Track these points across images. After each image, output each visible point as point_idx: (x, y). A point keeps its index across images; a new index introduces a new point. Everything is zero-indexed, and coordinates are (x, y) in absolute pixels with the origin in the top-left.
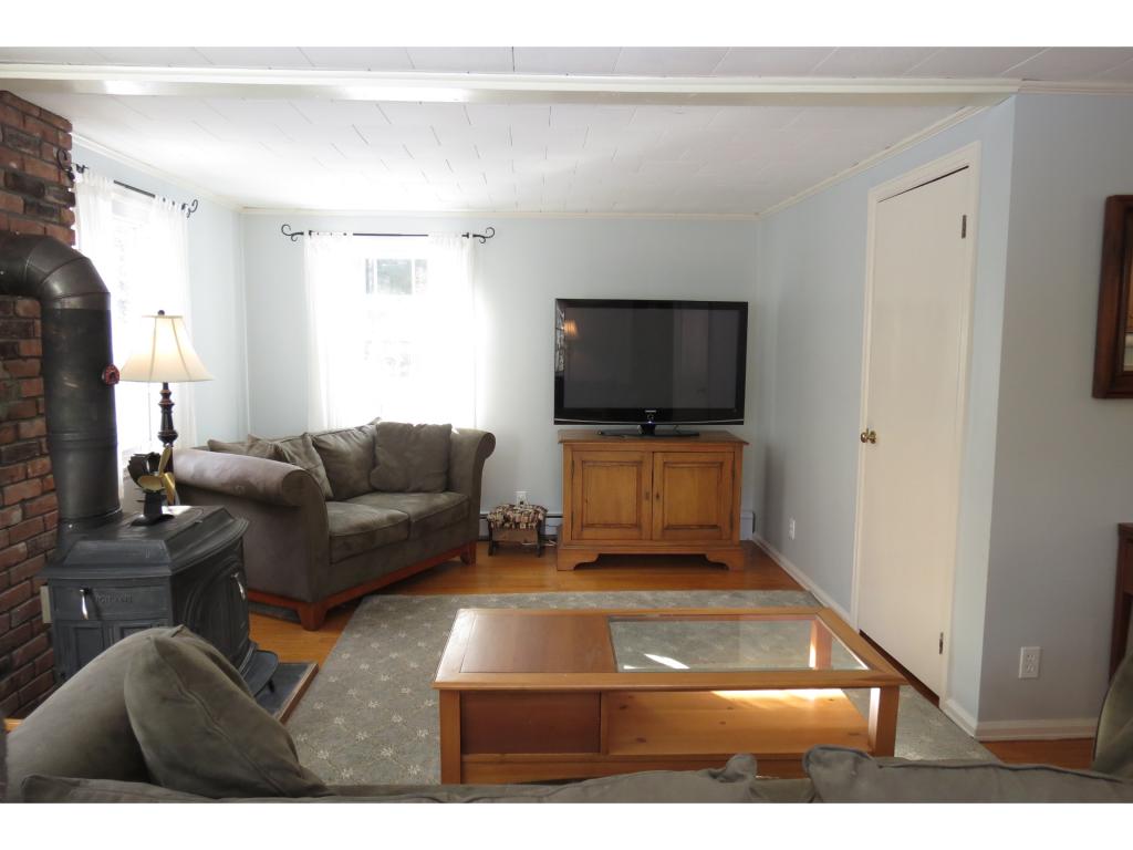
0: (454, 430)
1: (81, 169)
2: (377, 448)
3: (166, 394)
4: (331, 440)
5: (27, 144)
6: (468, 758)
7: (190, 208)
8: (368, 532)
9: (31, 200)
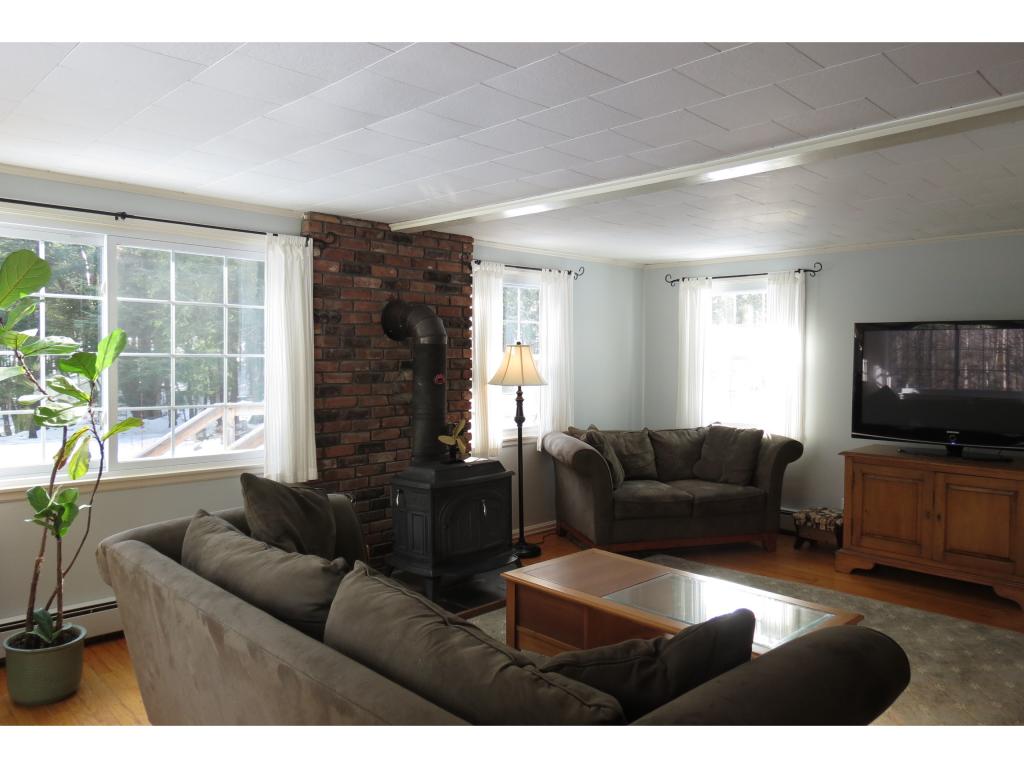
0: (765, 436)
1: (478, 262)
2: (704, 445)
3: (520, 394)
4: (666, 436)
5: (441, 255)
6: (520, 629)
7: (576, 274)
8: (648, 503)
9: (440, 284)
